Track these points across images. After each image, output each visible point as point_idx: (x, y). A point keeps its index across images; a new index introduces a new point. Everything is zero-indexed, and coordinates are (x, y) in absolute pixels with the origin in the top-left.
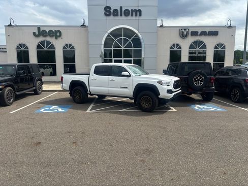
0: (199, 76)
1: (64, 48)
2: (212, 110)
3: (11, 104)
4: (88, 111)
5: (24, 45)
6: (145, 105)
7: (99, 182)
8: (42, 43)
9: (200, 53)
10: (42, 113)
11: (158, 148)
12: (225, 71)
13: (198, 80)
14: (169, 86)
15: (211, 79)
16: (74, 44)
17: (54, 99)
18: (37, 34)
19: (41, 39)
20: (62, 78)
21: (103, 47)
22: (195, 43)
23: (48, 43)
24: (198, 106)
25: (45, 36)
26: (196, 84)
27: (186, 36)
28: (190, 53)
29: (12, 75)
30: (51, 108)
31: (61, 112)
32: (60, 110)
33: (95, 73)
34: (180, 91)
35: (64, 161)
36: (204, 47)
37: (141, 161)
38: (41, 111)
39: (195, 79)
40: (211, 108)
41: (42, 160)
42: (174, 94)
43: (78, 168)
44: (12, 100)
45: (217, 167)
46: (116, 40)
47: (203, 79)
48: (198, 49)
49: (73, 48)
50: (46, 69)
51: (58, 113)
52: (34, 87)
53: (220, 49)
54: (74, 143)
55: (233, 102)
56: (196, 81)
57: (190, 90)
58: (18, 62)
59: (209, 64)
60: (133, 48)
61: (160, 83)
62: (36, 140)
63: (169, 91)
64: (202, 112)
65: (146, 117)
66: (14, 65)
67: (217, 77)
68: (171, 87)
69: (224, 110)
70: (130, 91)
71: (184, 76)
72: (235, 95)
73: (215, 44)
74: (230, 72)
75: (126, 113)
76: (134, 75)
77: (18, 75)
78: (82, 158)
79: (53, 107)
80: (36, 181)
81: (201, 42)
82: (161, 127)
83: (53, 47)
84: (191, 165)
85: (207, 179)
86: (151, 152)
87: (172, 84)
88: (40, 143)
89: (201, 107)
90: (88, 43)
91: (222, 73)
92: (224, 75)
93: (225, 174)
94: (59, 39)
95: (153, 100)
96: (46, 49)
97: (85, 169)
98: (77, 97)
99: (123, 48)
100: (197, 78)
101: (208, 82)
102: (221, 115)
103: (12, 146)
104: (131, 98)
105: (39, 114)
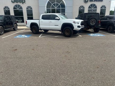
0: (93, 20)
1: (27, 8)
2: (99, 36)
3: (3, 34)
4: (40, 37)
5: (7, 7)
6: (67, 34)
7: (45, 64)
8: (16, 6)
9: (93, 10)
10: (17, 38)
11: (73, 51)
12: (105, 18)
13: (93, 22)
14: (78, 24)
15: (99, 21)
16: (32, 7)
17: (23, 32)
18: (13, 1)
19: (15, 4)
20: (26, 22)
21: (46, 7)
22: (91, 5)
23: (19, 6)
24: (92, 34)
25: (17, 2)
26: (91, 23)
27: (87, 1)
28: (88, 11)
29: (2, 21)
30: (22, 36)
31: (26, 37)
32: (26, 36)
33: (42, 19)
34: (84, 27)
35: (28, 56)
36: (96, 7)
37: (65, 56)
38: (17, 37)
39: (91, 21)
40: (98, 35)
41: (18, 56)
42: (81, 28)
43: (35, 59)
44: (3, 33)
45: (101, 58)
46: (52, 4)
47: (95, 21)
48: (93, 8)
49: (31, 8)
50: (19, 20)
51: (25, 38)
52: (13, 27)
53: (103, 8)
54: (33, 49)
55: (109, 32)
56: (91, 22)
57: (88, 27)
58: (5, 15)
59: (98, 13)
60: (61, 8)
61: (74, 22)
62: (14, 49)
63: (79, 27)
64: (93, 37)
65: (67, 39)
66: (3, 16)
67: (102, 21)
68: (79, 25)
69: (104, 36)
70: (59, 27)
71: (86, 20)
72: (110, 29)
73: (101, 6)
74: (108, 19)
75: (57, 38)
76: (61, 19)
77: (5, 20)
78: (36, 55)
79: (23, 35)
80: (15, 65)
81: (94, 5)
82: (74, 43)
83: (21, 8)
84: (89, 58)
85: (96, 63)
86: (69, 52)
87: (80, 23)
88: (16, 49)
89: (94, 35)
90: (39, 6)
91: (104, 19)
92: (105, 20)
93: (105, 61)
94: (24, 4)
95: (70, 31)
96: (18, 9)
97: (38, 60)
98: (34, 31)
99: (56, 8)
100: (92, 21)
101: (97, 23)
102: (103, 38)
103: (3, 51)
104: (60, 31)
105: (16, 38)
